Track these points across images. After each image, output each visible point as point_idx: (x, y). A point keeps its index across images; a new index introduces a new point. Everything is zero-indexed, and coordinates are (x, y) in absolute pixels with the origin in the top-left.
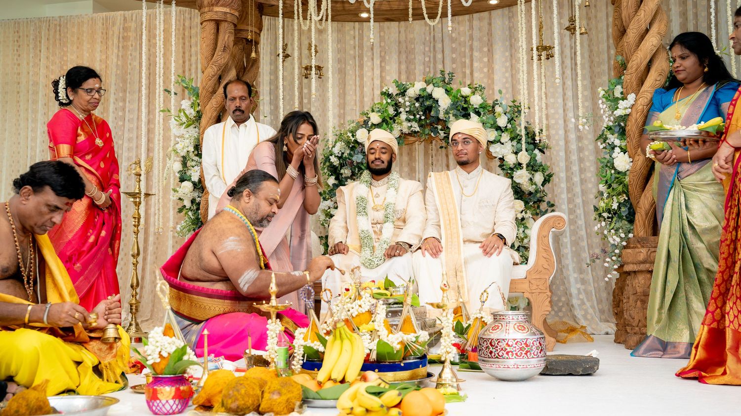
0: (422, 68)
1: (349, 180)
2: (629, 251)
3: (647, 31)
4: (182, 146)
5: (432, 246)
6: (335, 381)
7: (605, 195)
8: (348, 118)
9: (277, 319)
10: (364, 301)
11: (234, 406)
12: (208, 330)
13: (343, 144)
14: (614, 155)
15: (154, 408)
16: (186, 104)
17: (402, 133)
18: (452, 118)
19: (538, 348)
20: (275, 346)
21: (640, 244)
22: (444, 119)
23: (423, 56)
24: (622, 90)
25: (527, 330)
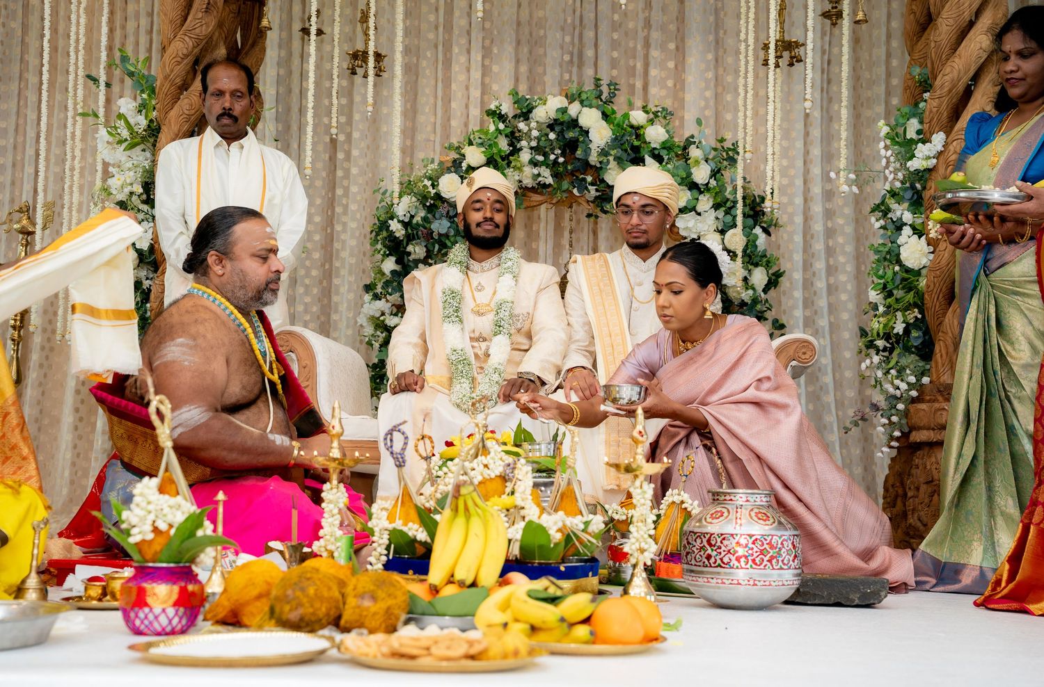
0: (557, 72)
1: (421, 265)
2: (923, 406)
3: (971, 24)
4: (120, 183)
5: (583, 384)
6: (462, 584)
7: (881, 309)
8: (421, 155)
9: (339, 482)
10: (492, 458)
11: (294, 616)
12: (225, 493)
13: (414, 199)
14: (901, 240)
15: (138, 623)
16: (126, 105)
17: (521, 188)
18: (613, 164)
19: (790, 552)
20: (336, 529)
21: (943, 396)
22: (598, 165)
23: (560, 52)
24: (919, 127)
25: (772, 520)
